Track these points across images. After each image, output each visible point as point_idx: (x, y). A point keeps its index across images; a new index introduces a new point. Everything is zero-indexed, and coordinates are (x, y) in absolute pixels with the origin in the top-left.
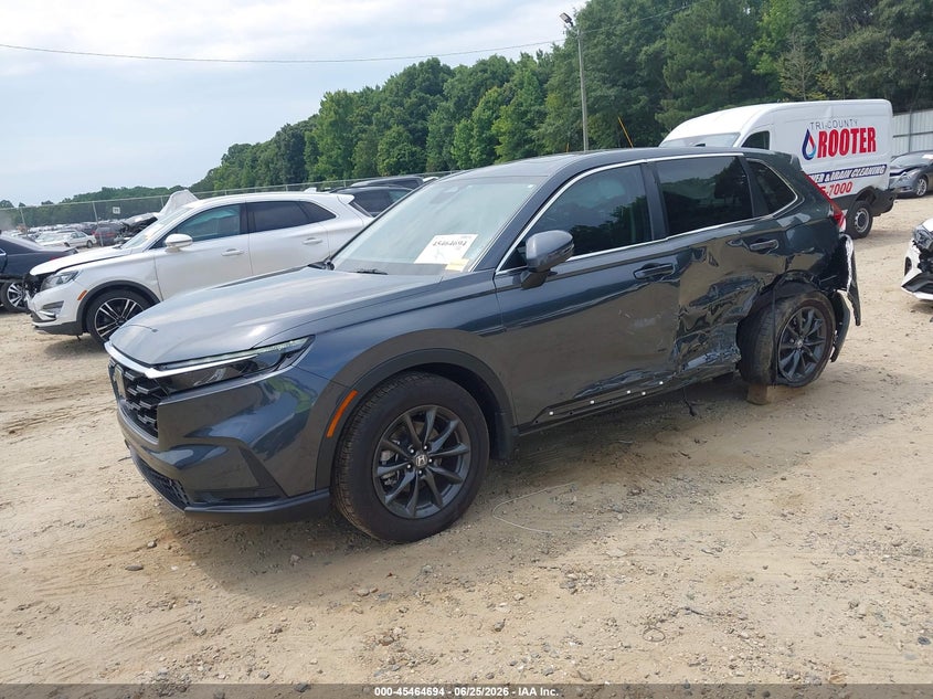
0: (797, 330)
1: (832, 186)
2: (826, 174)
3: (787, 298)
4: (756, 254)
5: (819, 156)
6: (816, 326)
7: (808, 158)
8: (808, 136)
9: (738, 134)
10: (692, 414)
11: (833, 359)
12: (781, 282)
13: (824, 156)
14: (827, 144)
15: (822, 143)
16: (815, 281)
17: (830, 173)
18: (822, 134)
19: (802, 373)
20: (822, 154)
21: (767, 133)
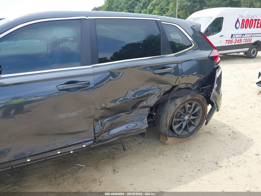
0: (185, 112)
1: (244, 39)
2: (243, 35)
3: (179, 97)
4: (158, 75)
5: (241, 28)
6: (197, 110)
7: (237, 28)
8: (238, 21)
9: (212, 17)
10: (124, 150)
11: (206, 124)
12: (176, 89)
13: (243, 28)
14: (245, 24)
15: (243, 23)
16: (198, 88)
17: (244, 34)
18: (243, 20)
19: (188, 131)
20: (242, 27)
21: (223, 18)
